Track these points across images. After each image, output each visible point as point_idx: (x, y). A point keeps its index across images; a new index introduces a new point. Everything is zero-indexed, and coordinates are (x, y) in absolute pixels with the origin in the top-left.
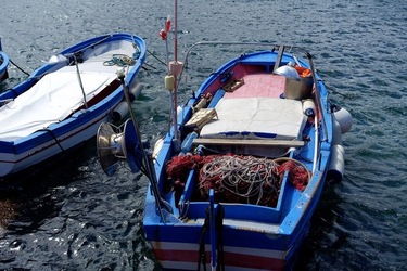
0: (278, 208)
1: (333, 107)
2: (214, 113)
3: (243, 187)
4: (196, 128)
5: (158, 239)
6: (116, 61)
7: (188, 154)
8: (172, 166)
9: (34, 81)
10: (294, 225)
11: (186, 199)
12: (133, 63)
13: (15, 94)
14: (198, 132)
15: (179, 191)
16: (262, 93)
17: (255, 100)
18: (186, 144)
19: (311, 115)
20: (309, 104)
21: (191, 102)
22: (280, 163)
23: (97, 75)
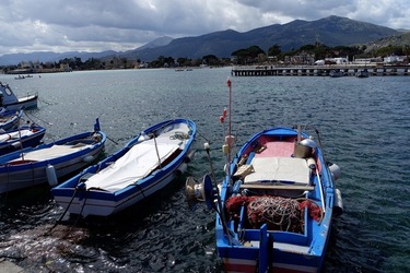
0: (306, 235)
1: (328, 164)
2: (252, 167)
3: (277, 218)
4: (241, 177)
5: (227, 256)
6: (178, 136)
7: (239, 195)
8: (229, 204)
9: (127, 150)
10: (321, 248)
11: (242, 227)
12: (188, 138)
13: (115, 158)
14: (243, 180)
15: (237, 221)
16: (278, 154)
17: (276, 159)
18: (235, 188)
19: (314, 168)
20: (311, 161)
21: (236, 160)
22: (300, 201)
23: (166, 146)
